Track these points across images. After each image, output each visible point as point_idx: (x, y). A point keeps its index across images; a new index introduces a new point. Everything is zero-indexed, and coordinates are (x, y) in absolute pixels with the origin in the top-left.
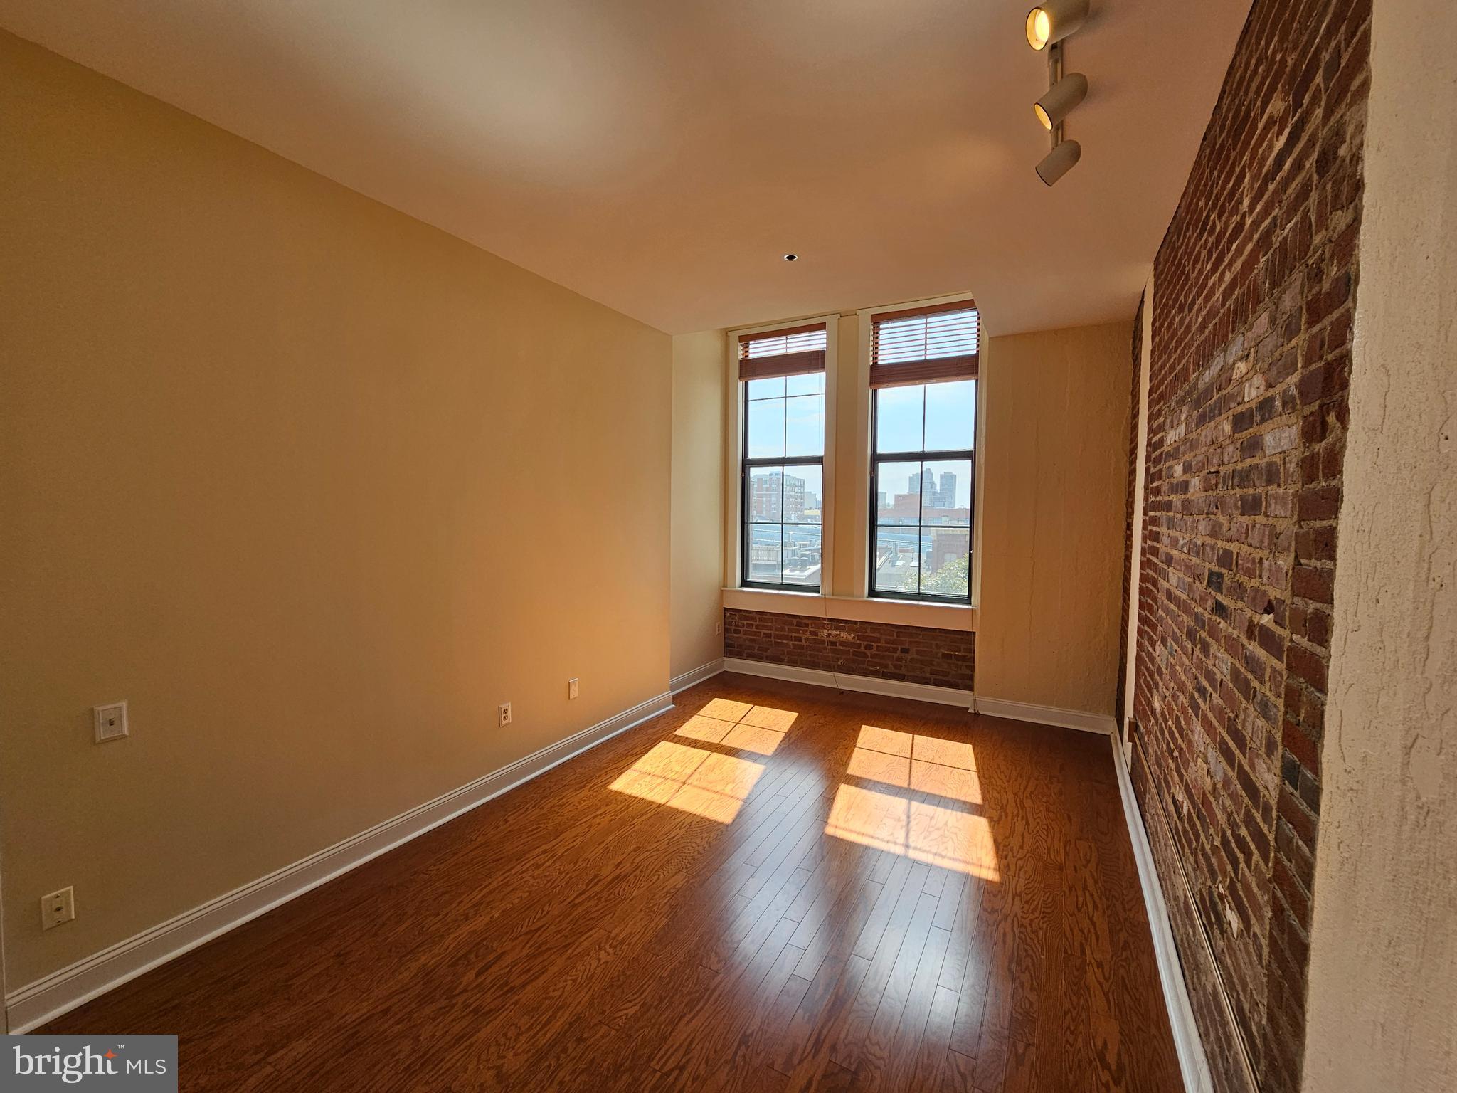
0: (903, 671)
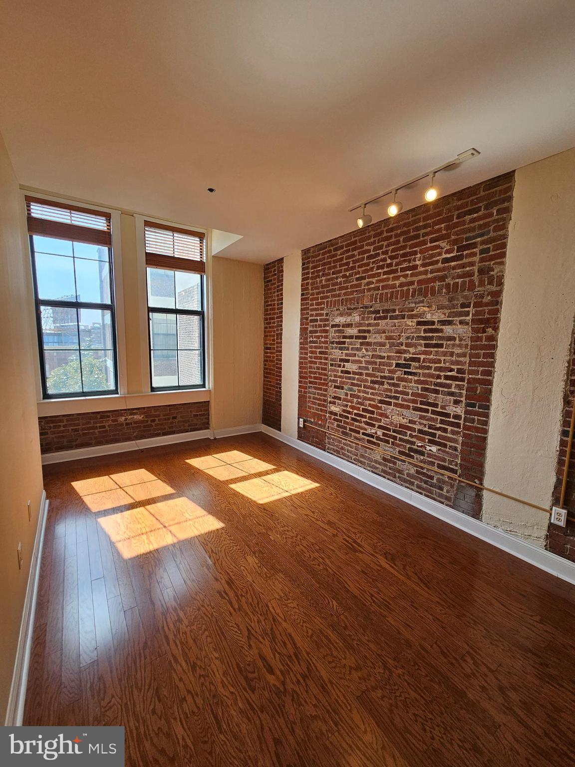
0: (174, 429)
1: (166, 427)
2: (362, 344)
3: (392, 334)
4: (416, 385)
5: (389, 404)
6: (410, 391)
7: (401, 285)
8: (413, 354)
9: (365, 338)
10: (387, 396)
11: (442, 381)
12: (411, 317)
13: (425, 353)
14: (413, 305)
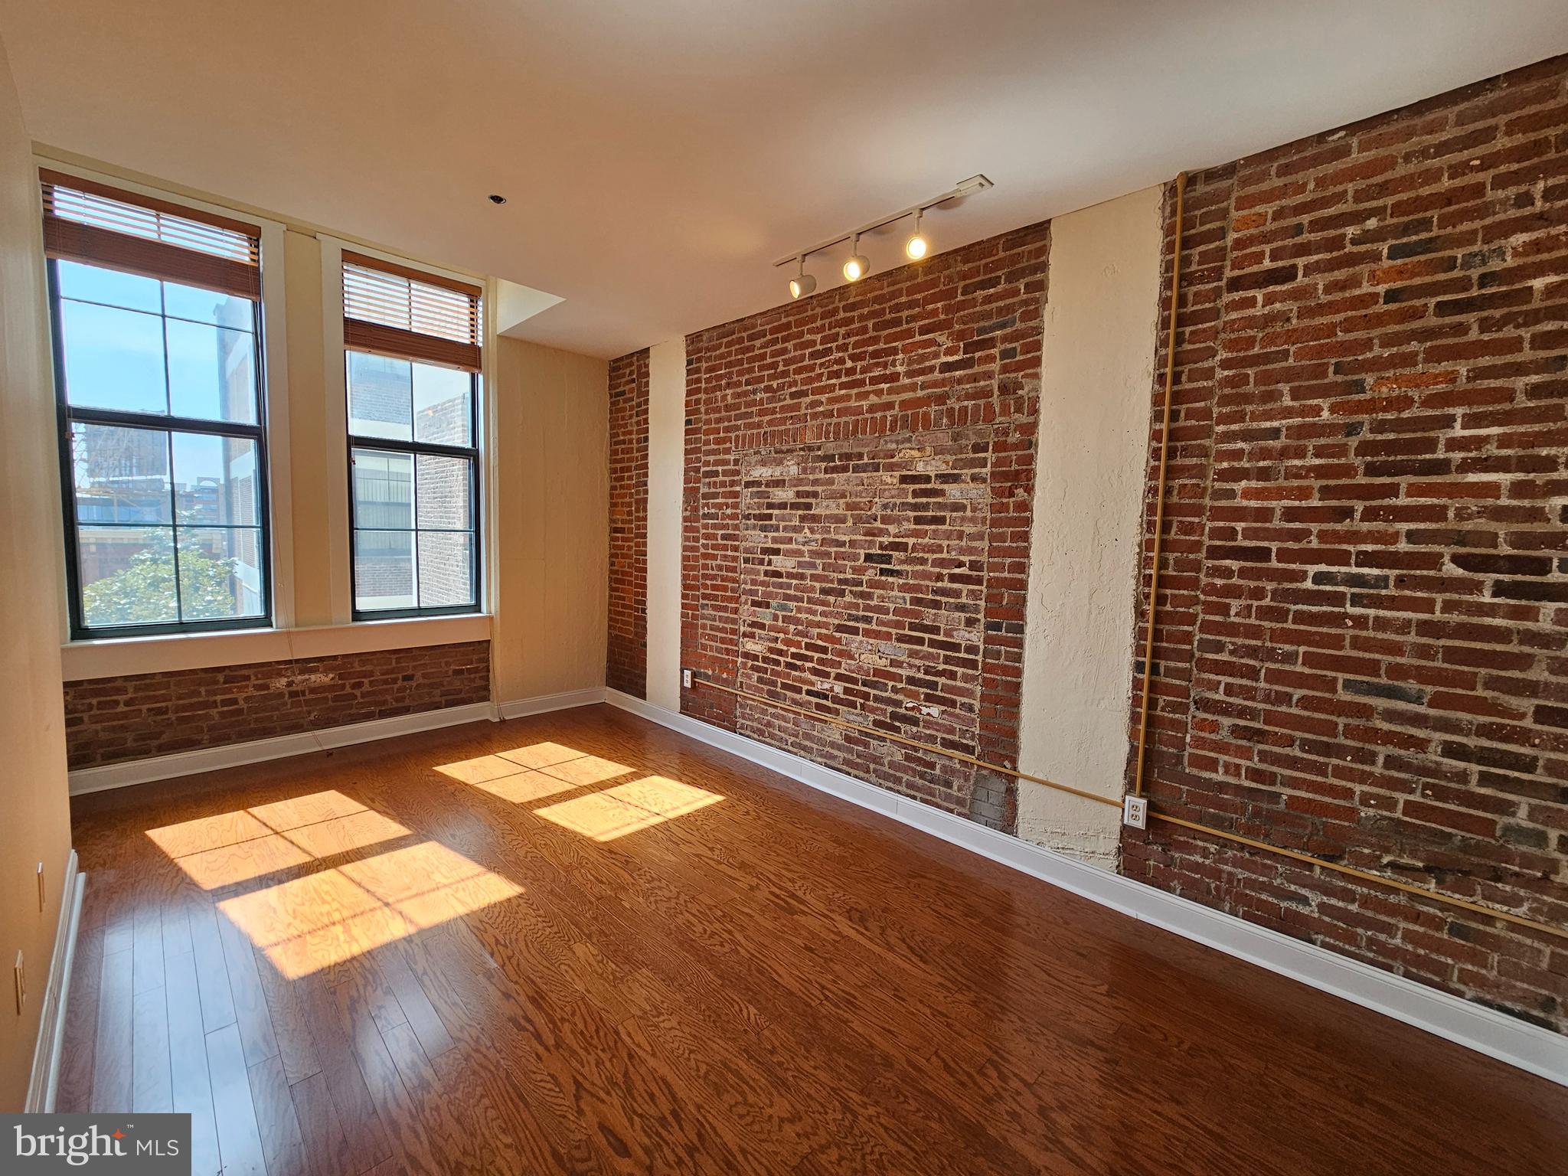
0: (407, 702)
1: (388, 697)
2: (803, 518)
3: (858, 500)
4: (901, 594)
5: (855, 631)
6: (892, 606)
7: (872, 409)
8: (895, 536)
9: (808, 506)
10: (851, 618)
11: (946, 584)
12: (891, 468)
13: (916, 534)
14: (894, 446)
